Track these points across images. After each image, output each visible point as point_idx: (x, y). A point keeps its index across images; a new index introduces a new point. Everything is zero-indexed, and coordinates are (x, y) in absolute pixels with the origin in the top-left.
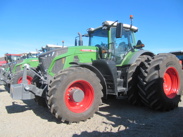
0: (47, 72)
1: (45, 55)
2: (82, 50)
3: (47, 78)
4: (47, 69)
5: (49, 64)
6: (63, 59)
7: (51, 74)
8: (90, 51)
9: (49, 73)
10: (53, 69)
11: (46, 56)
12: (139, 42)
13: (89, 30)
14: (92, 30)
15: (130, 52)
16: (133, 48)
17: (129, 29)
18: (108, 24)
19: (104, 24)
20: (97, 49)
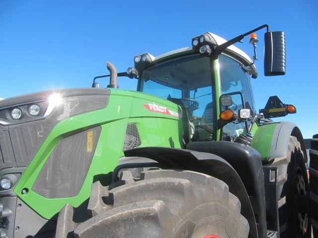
0: (11, 192)
1: (11, 109)
2: (148, 107)
3: (11, 220)
4: (13, 177)
5: (29, 155)
6: (90, 134)
7: (32, 198)
8: (168, 113)
9: (23, 197)
10: (43, 174)
11: (16, 114)
12: (274, 102)
13: (141, 60)
14: (149, 60)
15: (255, 124)
16: (262, 114)
17: (249, 67)
18: (214, 43)
19: (199, 40)
20: (179, 110)
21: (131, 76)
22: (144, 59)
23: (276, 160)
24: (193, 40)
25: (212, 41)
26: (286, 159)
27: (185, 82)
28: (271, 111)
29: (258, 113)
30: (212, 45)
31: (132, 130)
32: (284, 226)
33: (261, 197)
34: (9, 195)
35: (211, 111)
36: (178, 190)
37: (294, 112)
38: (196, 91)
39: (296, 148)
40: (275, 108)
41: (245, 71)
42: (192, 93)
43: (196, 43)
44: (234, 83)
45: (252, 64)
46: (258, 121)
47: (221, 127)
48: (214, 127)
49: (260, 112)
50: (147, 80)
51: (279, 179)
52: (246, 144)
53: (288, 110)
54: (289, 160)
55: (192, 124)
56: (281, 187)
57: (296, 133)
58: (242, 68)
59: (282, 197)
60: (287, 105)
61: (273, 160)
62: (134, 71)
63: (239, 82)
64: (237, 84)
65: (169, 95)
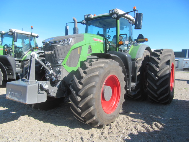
0: (61, 64)
1: (60, 42)
2: (94, 39)
3: (61, 72)
4: (61, 60)
6: (79, 48)
8: (100, 41)
9: (64, 66)
12: (141, 36)
13: (88, 17)
14: (91, 17)
15: (132, 45)
16: (135, 41)
17: (132, 21)
18: (118, 13)
19: (112, 11)
20: (104, 40)
21: (83, 24)
22: (89, 17)
23: (138, 59)
24: (110, 11)
25: (117, 12)
26: (142, 59)
27: (105, 25)
28: (139, 40)
29: (134, 41)
30: (117, 14)
31: (90, 47)
32: (138, 82)
33: (130, 70)
34: (60, 65)
35: (115, 38)
36: (107, 63)
37: (148, 41)
38: (109, 29)
39: (147, 55)
40: (141, 39)
41: (130, 23)
42: (107, 30)
43: (111, 12)
44: (126, 27)
45: (133, 20)
46: (134, 44)
47: (119, 46)
48: (116, 46)
49: (135, 40)
50: (90, 25)
51: (138, 66)
52: (126, 53)
53: (145, 40)
54: (143, 59)
55: (108, 45)
56: (139, 68)
57: (148, 49)
58: (129, 22)
59: (138, 72)
60: (145, 38)
61: (137, 59)
62: (85, 22)
63: (128, 27)
64: (127, 27)
65: (98, 32)
